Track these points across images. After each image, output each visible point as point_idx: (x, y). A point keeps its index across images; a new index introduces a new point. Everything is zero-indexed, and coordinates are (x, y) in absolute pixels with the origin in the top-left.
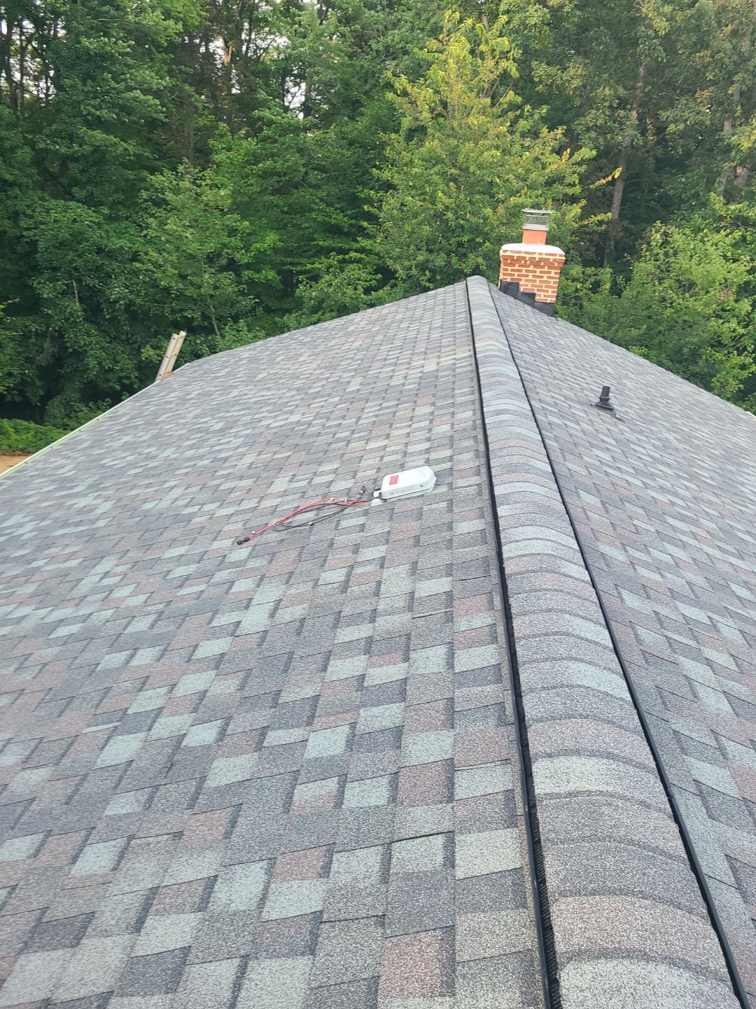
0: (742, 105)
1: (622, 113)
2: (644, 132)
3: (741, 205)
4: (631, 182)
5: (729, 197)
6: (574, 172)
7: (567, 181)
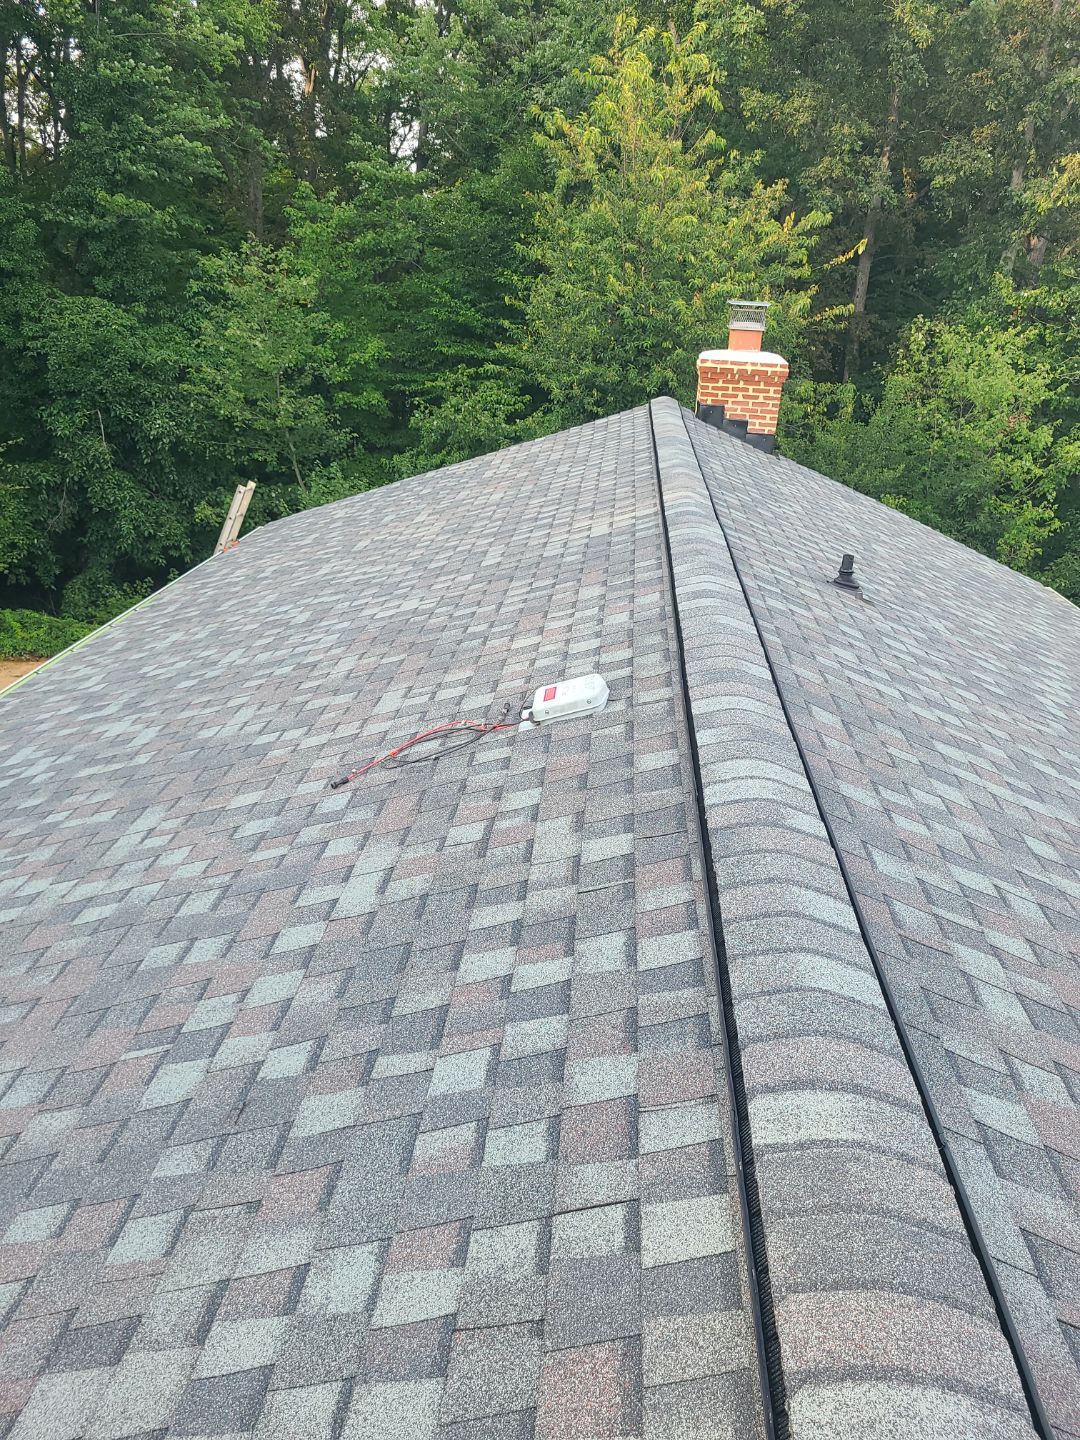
0: (1037, 147)
1: (868, 160)
2: (898, 186)
3: (1038, 291)
4: (882, 259)
5: (1021, 280)
6: (800, 247)
7: (790, 259)
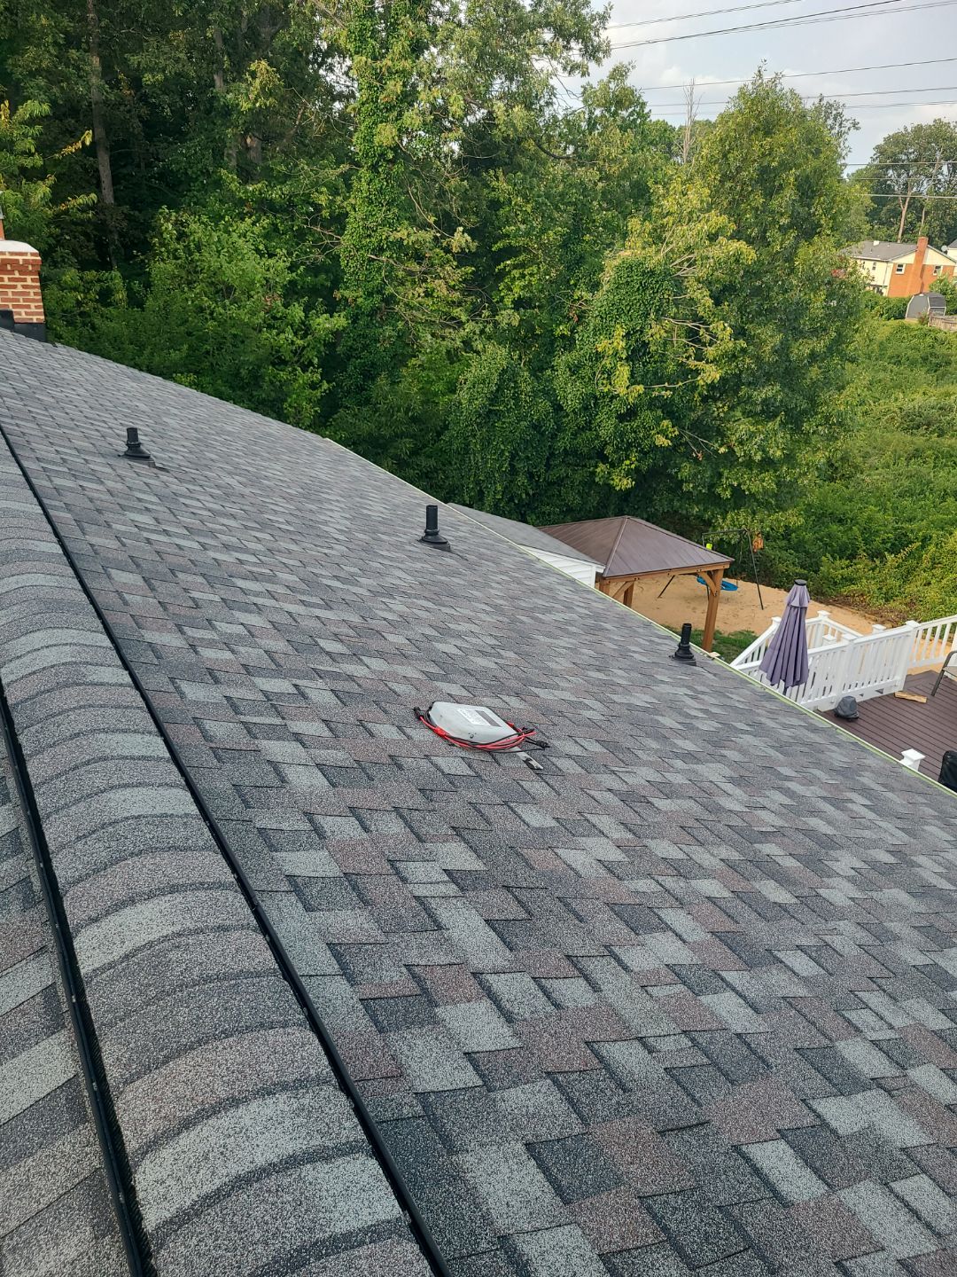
0: (229, 55)
1: (74, 53)
2: (115, 85)
3: (260, 185)
4: (121, 155)
5: (246, 175)
6: (25, 135)
7: (20, 147)
